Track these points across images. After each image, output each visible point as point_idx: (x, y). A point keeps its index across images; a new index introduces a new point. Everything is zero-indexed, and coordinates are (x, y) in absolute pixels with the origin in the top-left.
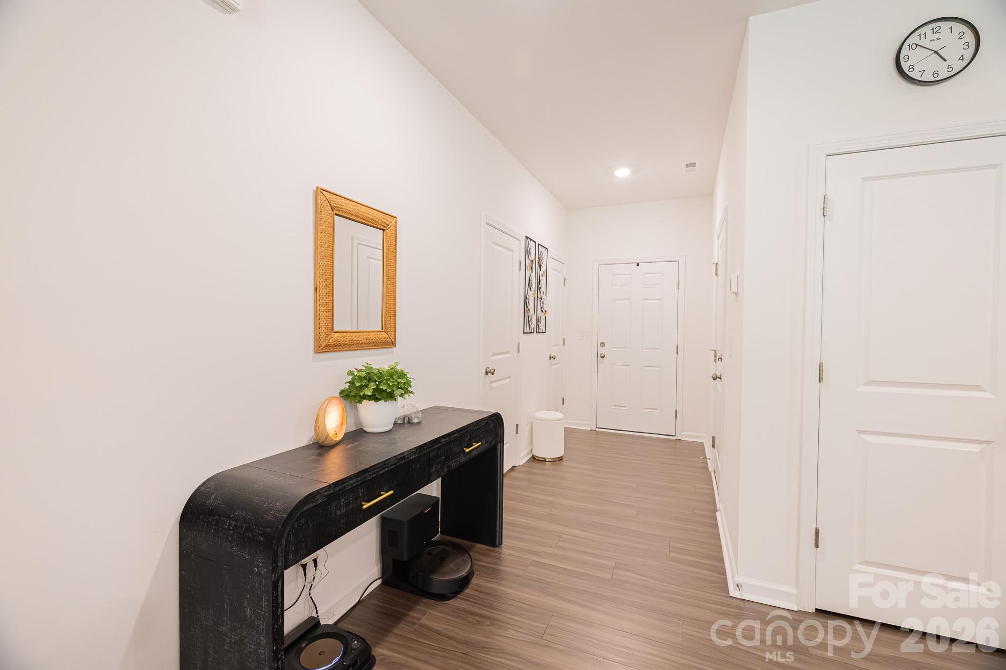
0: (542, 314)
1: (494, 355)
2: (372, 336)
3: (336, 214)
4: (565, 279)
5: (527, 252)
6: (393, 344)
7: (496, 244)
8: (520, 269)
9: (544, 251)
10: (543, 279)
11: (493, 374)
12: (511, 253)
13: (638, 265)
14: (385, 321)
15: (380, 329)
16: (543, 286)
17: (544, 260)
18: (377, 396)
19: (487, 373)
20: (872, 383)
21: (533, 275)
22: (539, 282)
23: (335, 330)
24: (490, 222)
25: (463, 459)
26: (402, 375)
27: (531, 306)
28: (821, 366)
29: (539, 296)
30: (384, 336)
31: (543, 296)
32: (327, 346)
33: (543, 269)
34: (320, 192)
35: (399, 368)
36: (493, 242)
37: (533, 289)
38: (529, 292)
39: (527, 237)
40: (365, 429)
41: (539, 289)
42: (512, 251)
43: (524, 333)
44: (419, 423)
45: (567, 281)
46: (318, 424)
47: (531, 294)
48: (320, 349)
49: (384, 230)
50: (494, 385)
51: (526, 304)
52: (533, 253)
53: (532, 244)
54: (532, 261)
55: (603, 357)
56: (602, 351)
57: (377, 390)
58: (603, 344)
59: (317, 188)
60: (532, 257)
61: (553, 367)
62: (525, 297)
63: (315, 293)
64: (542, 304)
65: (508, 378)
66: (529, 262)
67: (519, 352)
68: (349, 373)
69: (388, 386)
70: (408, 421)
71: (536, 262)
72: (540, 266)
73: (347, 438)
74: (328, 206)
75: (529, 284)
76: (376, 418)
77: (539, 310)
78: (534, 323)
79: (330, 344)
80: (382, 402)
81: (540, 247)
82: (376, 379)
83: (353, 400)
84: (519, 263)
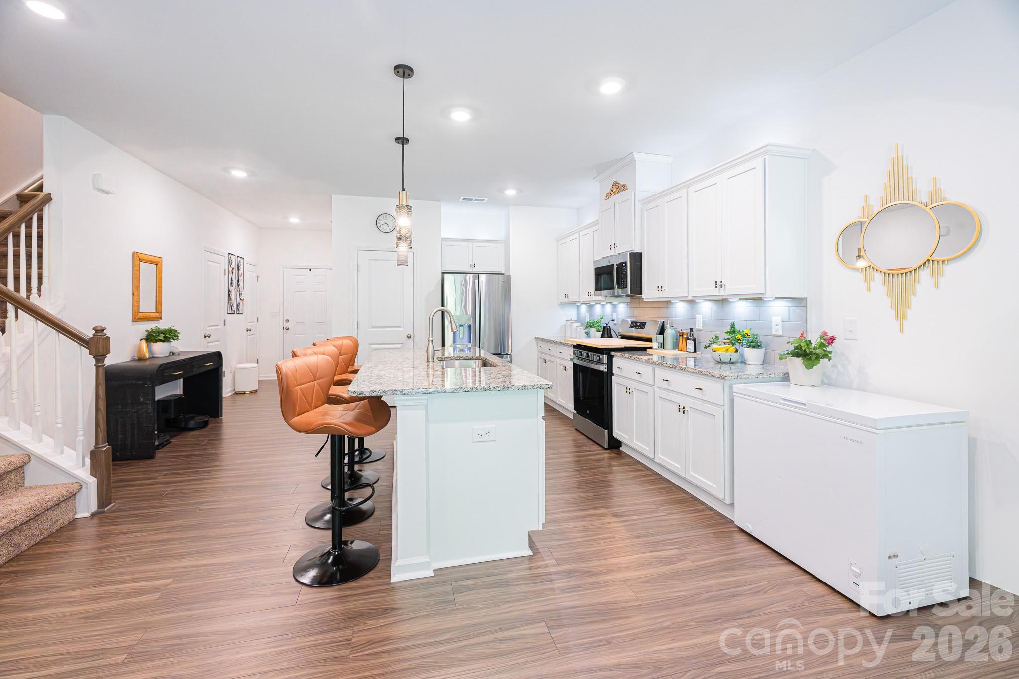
0: (241, 301)
1: (209, 326)
2: (151, 315)
3: (141, 262)
4: (258, 276)
5: (230, 263)
6: (161, 319)
7: (211, 261)
8: (225, 274)
9: (242, 260)
10: (241, 278)
11: (209, 337)
13: (310, 270)
14: (158, 308)
15: (155, 312)
16: (241, 283)
17: (242, 266)
18: (166, 339)
19: (205, 337)
20: (373, 327)
21: (234, 277)
22: (238, 281)
23: (140, 311)
24: (206, 249)
26: (176, 331)
27: (233, 297)
28: (358, 322)
29: (238, 289)
30: (157, 315)
31: (241, 290)
32: (138, 319)
33: (241, 271)
34: (135, 254)
35: (173, 328)
36: (209, 261)
37: (234, 286)
38: (232, 288)
39: (229, 254)
40: (154, 356)
41: (238, 285)
42: (218, 263)
43: (229, 314)
45: (259, 278)
46: (140, 349)
47: (233, 289)
48: (136, 320)
49: (156, 265)
50: (209, 344)
52: (234, 263)
53: (232, 257)
54: (233, 268)
55: (288, 329)
56: (287, 325)
57: (165, 337)
58: (287, 321)
59: (133, 252)
60: (233, 265)
61: (249, 337)
62: (229, 291)
64: (240, 295)
65: (219, 341)
66: (231, 269)
67: (225, 325)
68: (147, 331)
69: (169, 335)
70: (173, 354)
71: (235, 267)
72: (239, 270)
73: (149, 358)
74: (138, 259)
75: (231, 283)
76: (160, 349)
77: (239, 299)
78: (235, 308)
79: (138, 318)
80: (165, 343)
81: (239, 258)
82: (164, 332)
83: (151, 342)
84: (225, 270)
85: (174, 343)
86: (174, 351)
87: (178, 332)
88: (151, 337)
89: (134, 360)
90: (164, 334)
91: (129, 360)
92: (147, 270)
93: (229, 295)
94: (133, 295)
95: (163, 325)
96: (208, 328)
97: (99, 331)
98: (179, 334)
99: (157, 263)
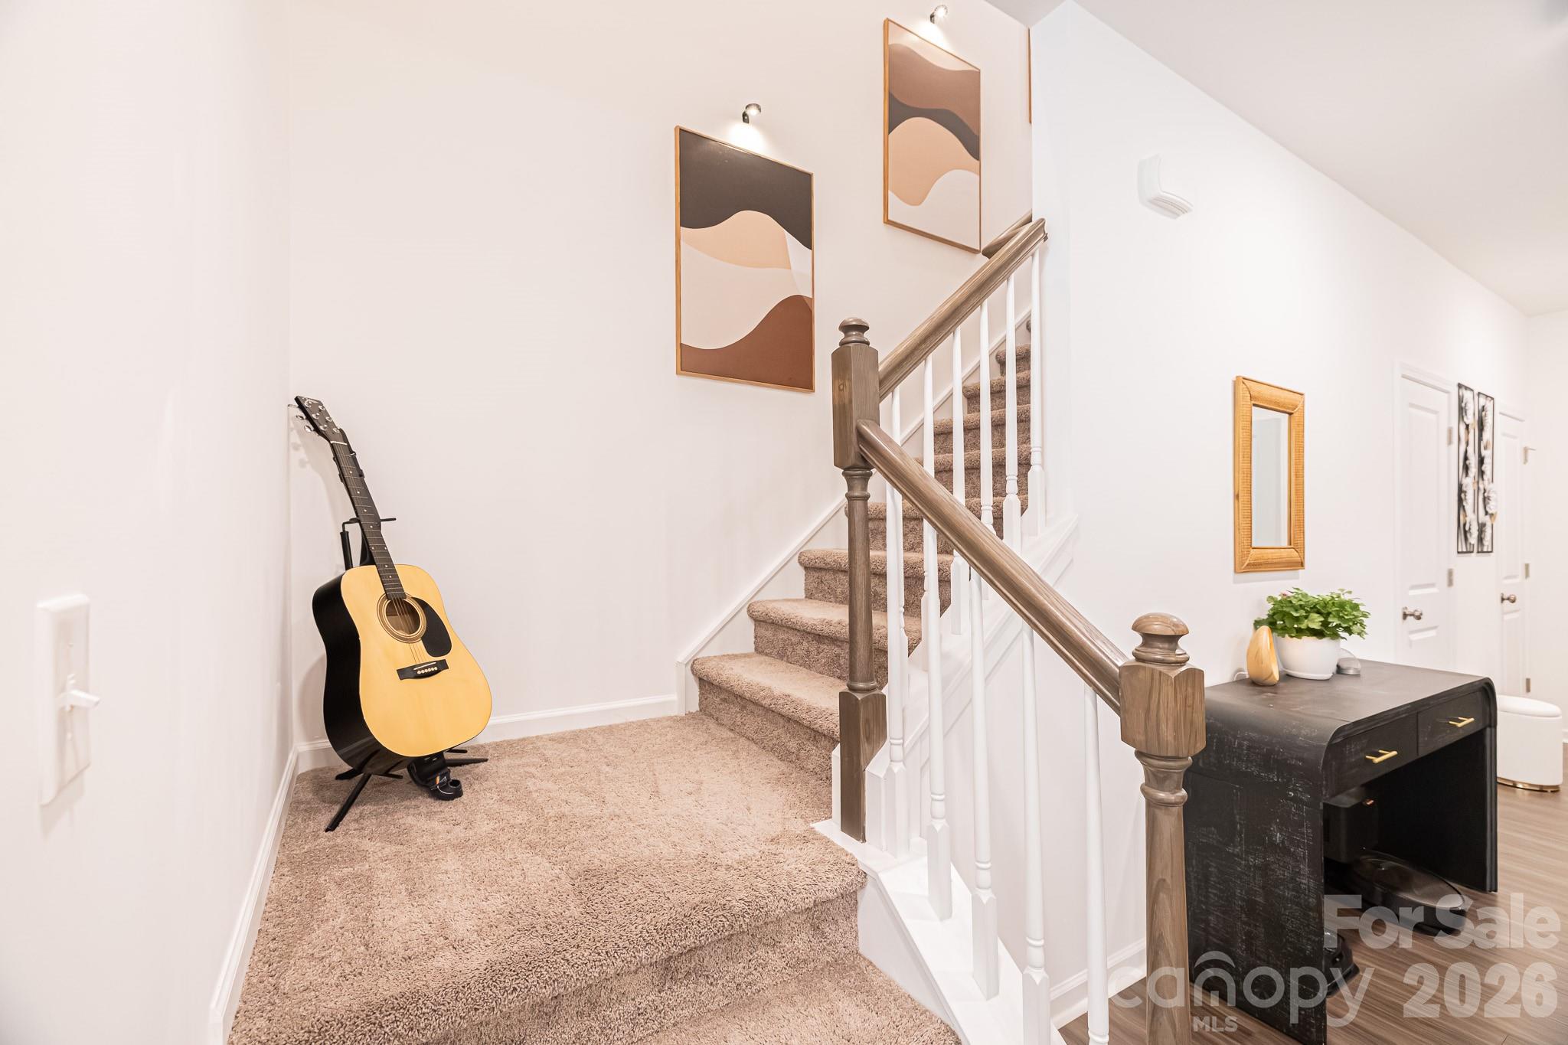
0: (1487, 519)
1: (1415, 587)
2: (1279, 553)
3: (1254, 405)
4: (1524, 450)
5: (1462, 411)
6: (1302, 565)
7: (1416, 406)
8: (1450, 442)
9: (1488, 405)
10: (1487, 455)
11: (1419, 618)
12: (1437, 416)
14: (1294, 535)
15: (1288, 545)
16: (1487, 468)
17: (1490, 420)
18: (1328, 630)
19: (1405, 616)
21: (1470, 450)
22: (1480, 460)
23: (1254, 545)
24: (1408, 373)
26: (1355, 607)
27: (1469, 505)
29: (1481, 484)
30: (1293, 554)
31: (1489, 486)
32: (1248, 564)
33: (1486, 435)
34: (1240, 382)
36: (1412, 405)
37: (1471, 475)
38: (1466, 480)
39: (1460, 386)
40: (1290, 673)
41: (1481, 472)
42: (1435, 412)
43: (1458, 552)
44: (1357, 676)
45: (1529, 452)
47: (1469, 482)
48: (1243, 567)
49: (1290, 414)
50: (1413, 638)
51: (1460, 501)
52: (1470, 413)
53: (1467, 395)
54: (1469, 427)
57: (1325, 624)
59: (1237, 377)
60: (1469, 418)
61: (1506, 617)
62: (1460, 486)
63: (1236, 502)
64: (1487, 501)
65: (1435, 628)
66: (1463, 428)
67: (1450, 583)
68: (1271, 598)
69: (1335, 619)
70: (1343, 671)
71: (1474, 423)
72: (1482, 430)
73: (1279, 680)
74: (1248, 397)
75: (1465, 467)
76: (1310, 658)
77: (1482, 513)
78: (1474, 534)
79: (1250, 563)
80: (1323, 640)
81: (1481, 397)
82: (1320, 608)
83: (1284, 631)
84: (1450, 431)
85: (1347, 642)
87: (1362, 608)
88: (1285, 620)
89: (1238, 681)
90: (1319, 612)
92: (1268, 428)
94: (1237, 497)
95: (1313, 586)
96: (1412, 593)
98: (1365, 616)
99: (1290, 409)
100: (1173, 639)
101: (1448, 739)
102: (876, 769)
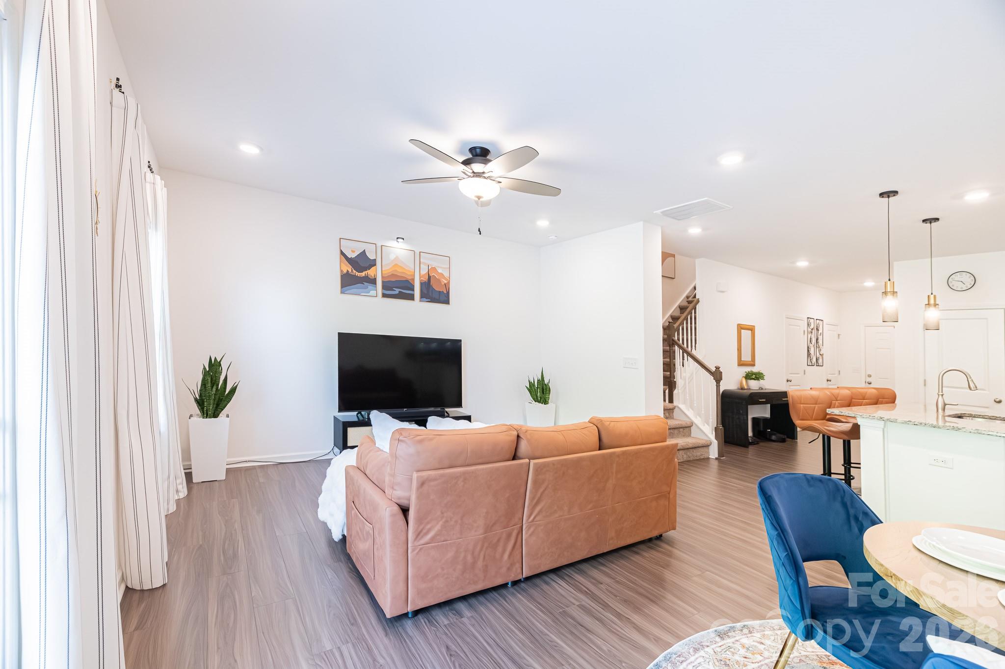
0: (820, 355)
1: (791, 374)
2: (749, 362)
3: (743, 329)
4: (839, 335)
5: (809, 325)
6: (754, 365)
7: (792, 326)
8: (804, 334)
9: (821, 323)
10: (820, 337)
11: (790, 381)
12: (798, 327)
14: (753, 358)
15: (751, 360)
16: (820, 341)
17: (821, 327)
18: (757, 379)
19: (788, 381)
21: (813, 336)
22: (817, 339)
23: (742, 360)
24: (789, 317)
25: (783, 402)
26: (762, 374)
27: (812, 351)
29: (817, 346)
30: (752, 362)
31: (821, 346)
33: (820, 331)
34: (738, 325)
36: (790, 325)
37: (813, 343)
38: (811, 345)
39: (808, 318)
40: (750, 388)
41: (817, 343)
42: (799, 326)
43: (808, 365)
46: (741, 383)
47: (811, 346)
48: (739, 365)
49: (752, 331)
50: (790, 388)
52: (812, 325)
53: (812, 321)
54: (812, 329)
55: (870, 384)
56: (869, 380)
57: (756, 377)
58: (870, 376)
60: (812, 327)
62: (808, 348)
63: (738, 350)
64: (820, 350)
65: (799, 386)
66: (810, 330)
67: (805, 374)
68: (746, 372)
69: (758, 376)
70: (762, 389)
71: (814, 329)
72: (818, 330)
73: (747, 389)
74: (740, 327)
75: (810, 341)
76: (754, 385)
77: (818, 354)
78: (814, 360)
79: (741, 364)
80: (756, 381)
81: (818, 321)
82: (755, 374)
83: (748, 379)
84: (804, 331)
85: (761, 381)
86: (763, 388)
87: (764, 374)
88: (748, 376)
89: (738, 389)
91: (736, 388)
92: (746, 334)
93: (808, 351)
95: (755, 369)
97: (717, 368)
98: (765, 376)
99: (752, 329)
100: (719, 368)
101: (780, 402)
102: (675, 392)
